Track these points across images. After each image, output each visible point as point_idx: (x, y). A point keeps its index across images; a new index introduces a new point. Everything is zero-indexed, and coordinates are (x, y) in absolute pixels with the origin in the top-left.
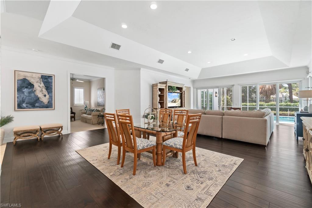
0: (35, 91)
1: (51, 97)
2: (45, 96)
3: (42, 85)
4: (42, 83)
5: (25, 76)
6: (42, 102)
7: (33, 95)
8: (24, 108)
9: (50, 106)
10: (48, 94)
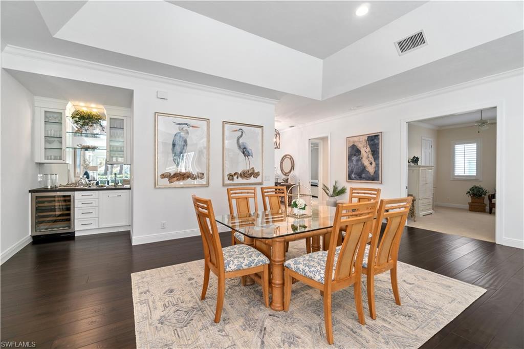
0: (362, 158)
1: (377, 165)
2: (371, 164)
3: (369, 149)
4: (368, 146)
5: (354, 142)
6: (368, 172)
7: (360, 163)
8: (353, 180)
9: (376, 177)
10: (375, 161)
